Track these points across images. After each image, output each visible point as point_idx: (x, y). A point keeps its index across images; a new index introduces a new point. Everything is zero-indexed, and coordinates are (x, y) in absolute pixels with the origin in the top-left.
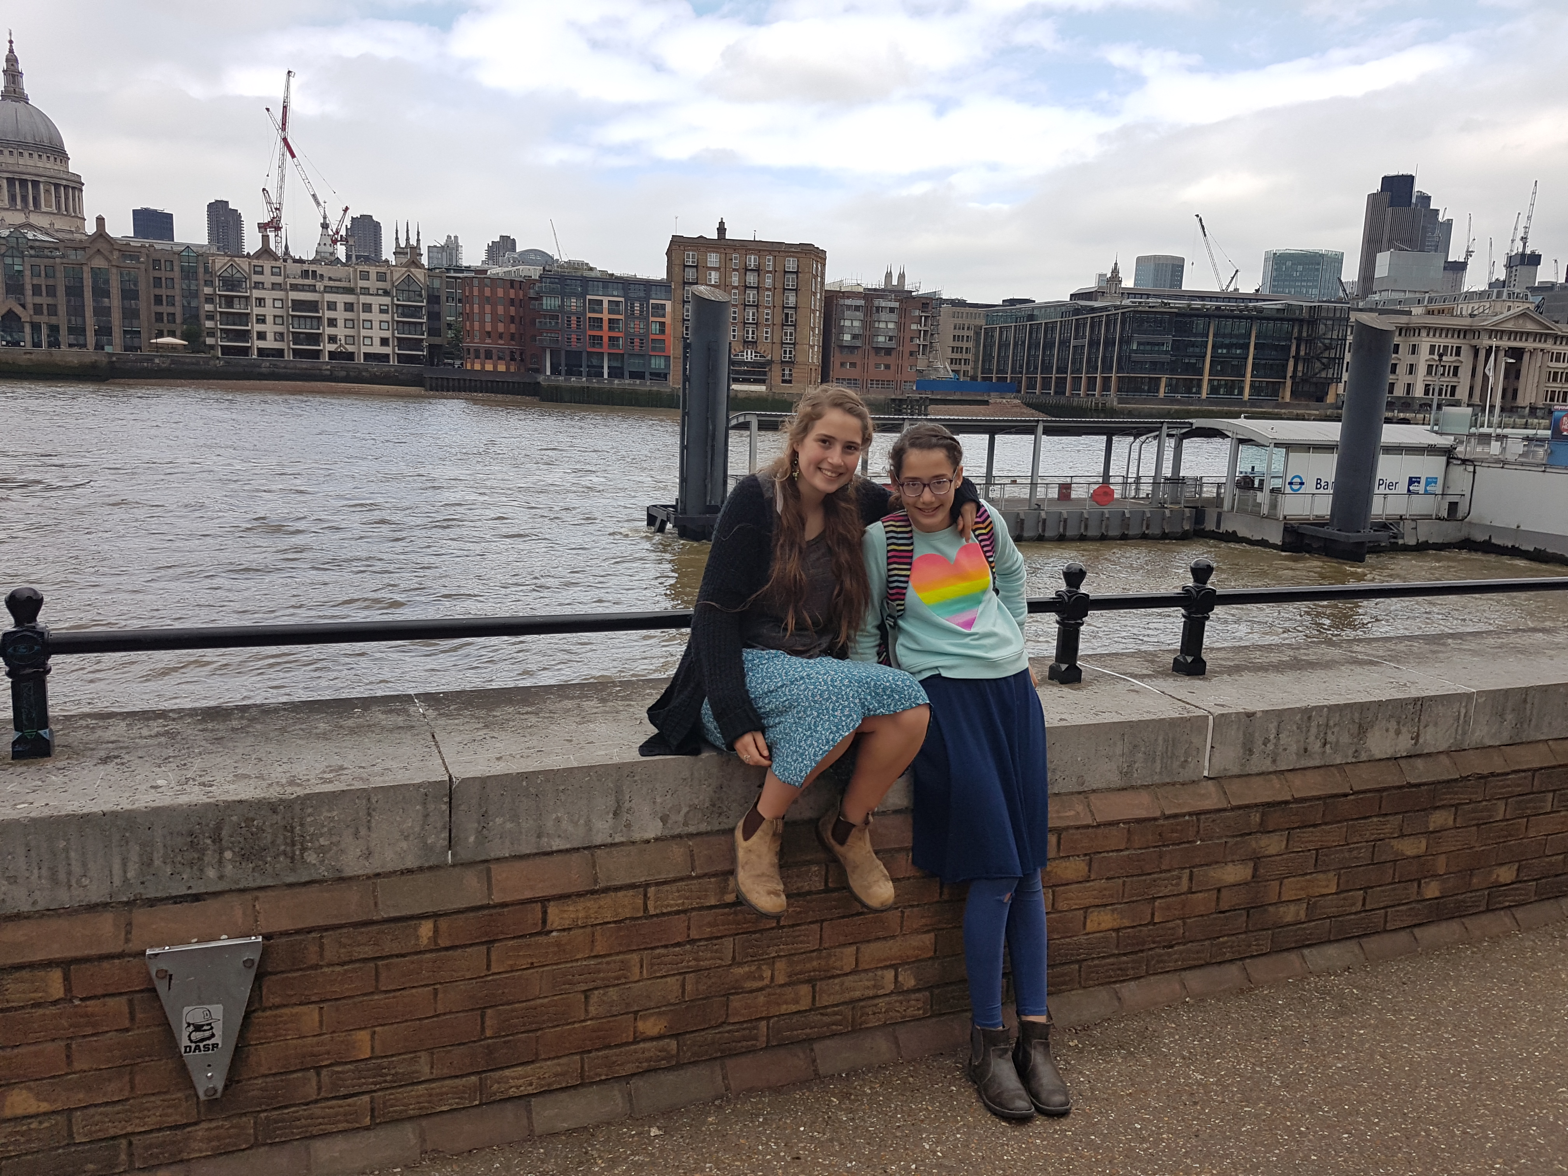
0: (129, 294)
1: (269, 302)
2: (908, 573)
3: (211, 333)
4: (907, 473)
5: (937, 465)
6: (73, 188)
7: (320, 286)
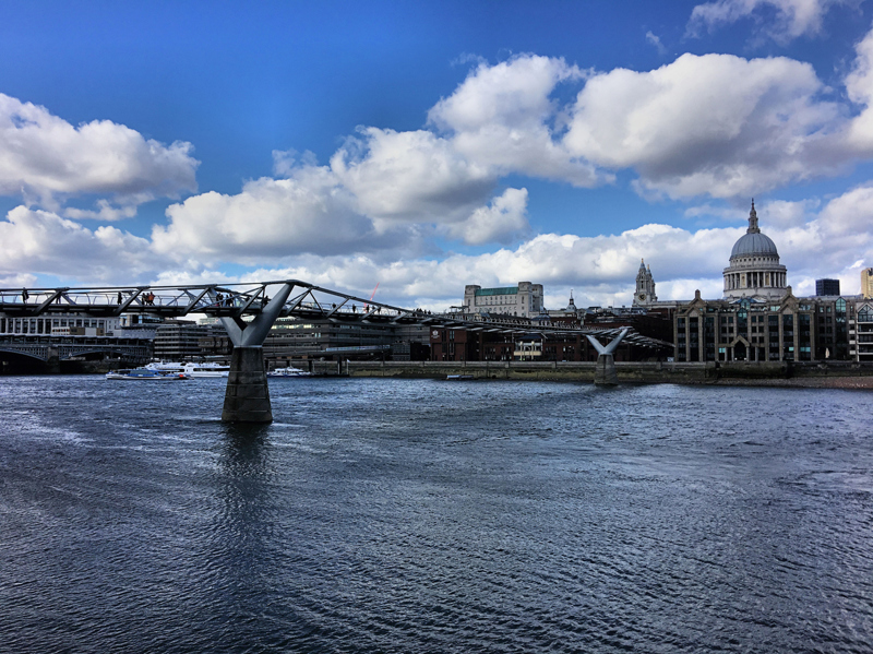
0: (804, 328)
3: (853, 348)
6: (781, 273)
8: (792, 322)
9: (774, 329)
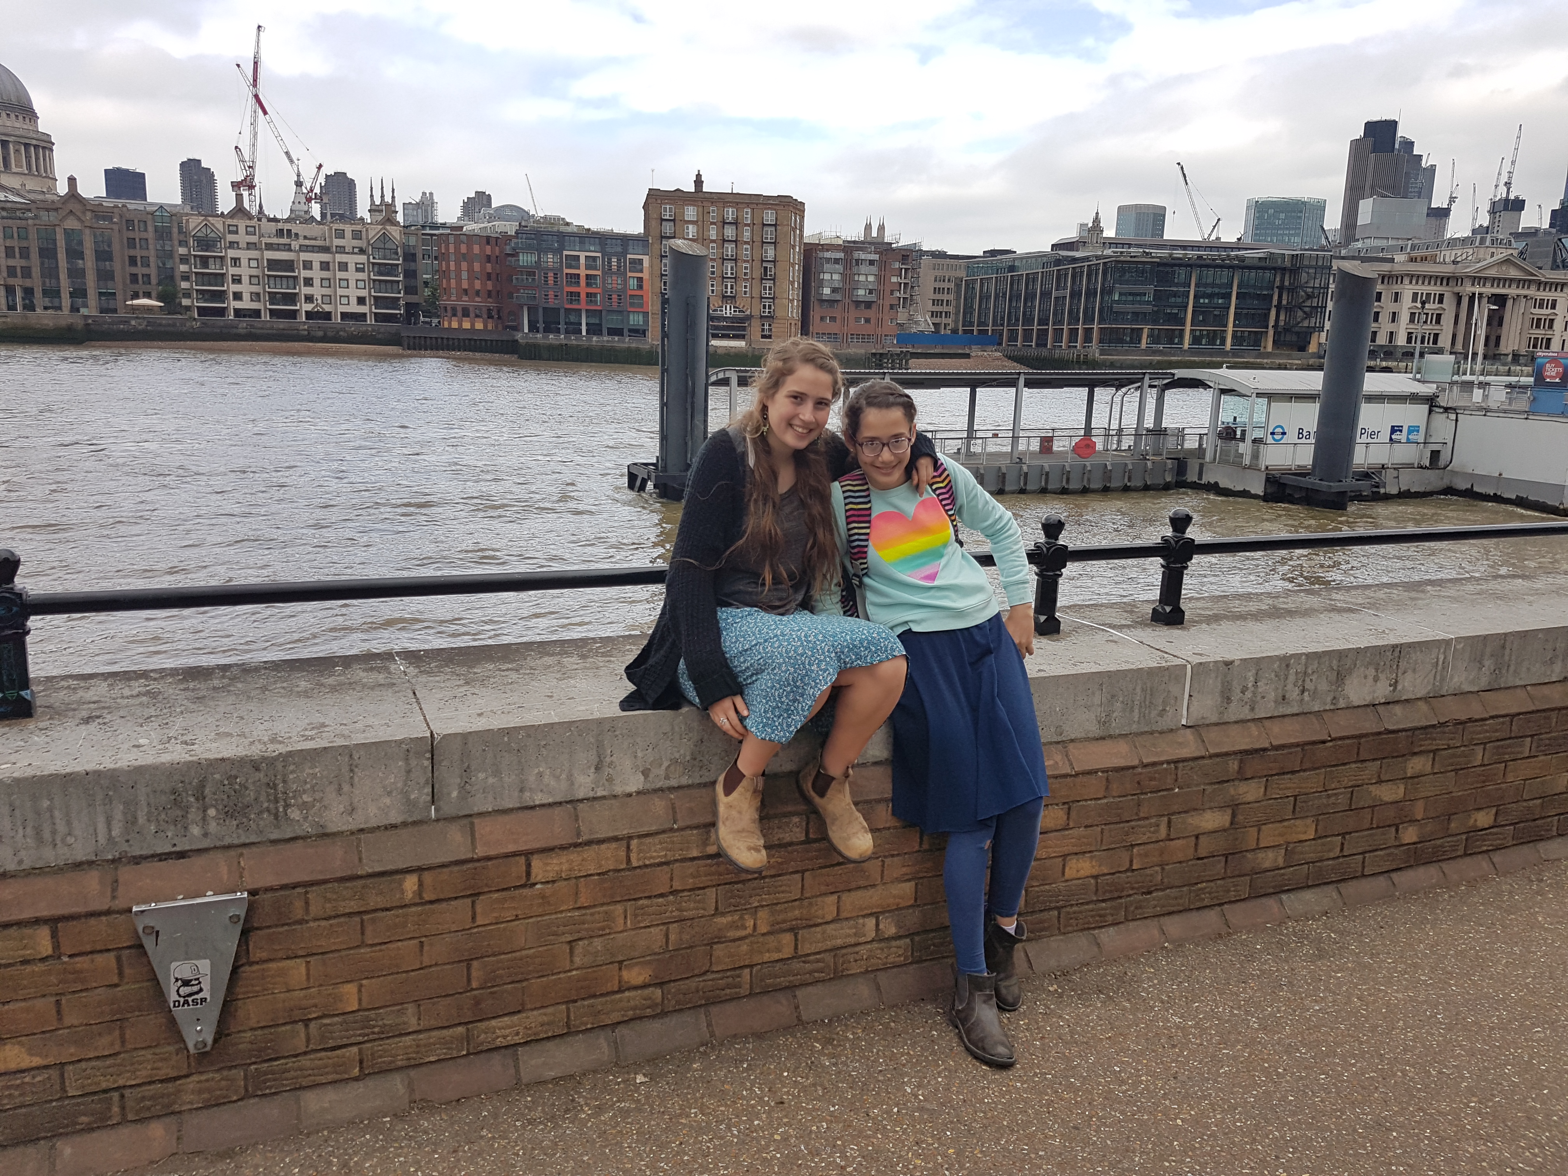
0: (103, 255)
1: (244, 262)
2: (868, 531)
3: (187, 295)
4: (866, 433)
5: (895, 423)
6: (44, 148)
7: (295, 245)
8: (80, 243)
9: (48, 253)
